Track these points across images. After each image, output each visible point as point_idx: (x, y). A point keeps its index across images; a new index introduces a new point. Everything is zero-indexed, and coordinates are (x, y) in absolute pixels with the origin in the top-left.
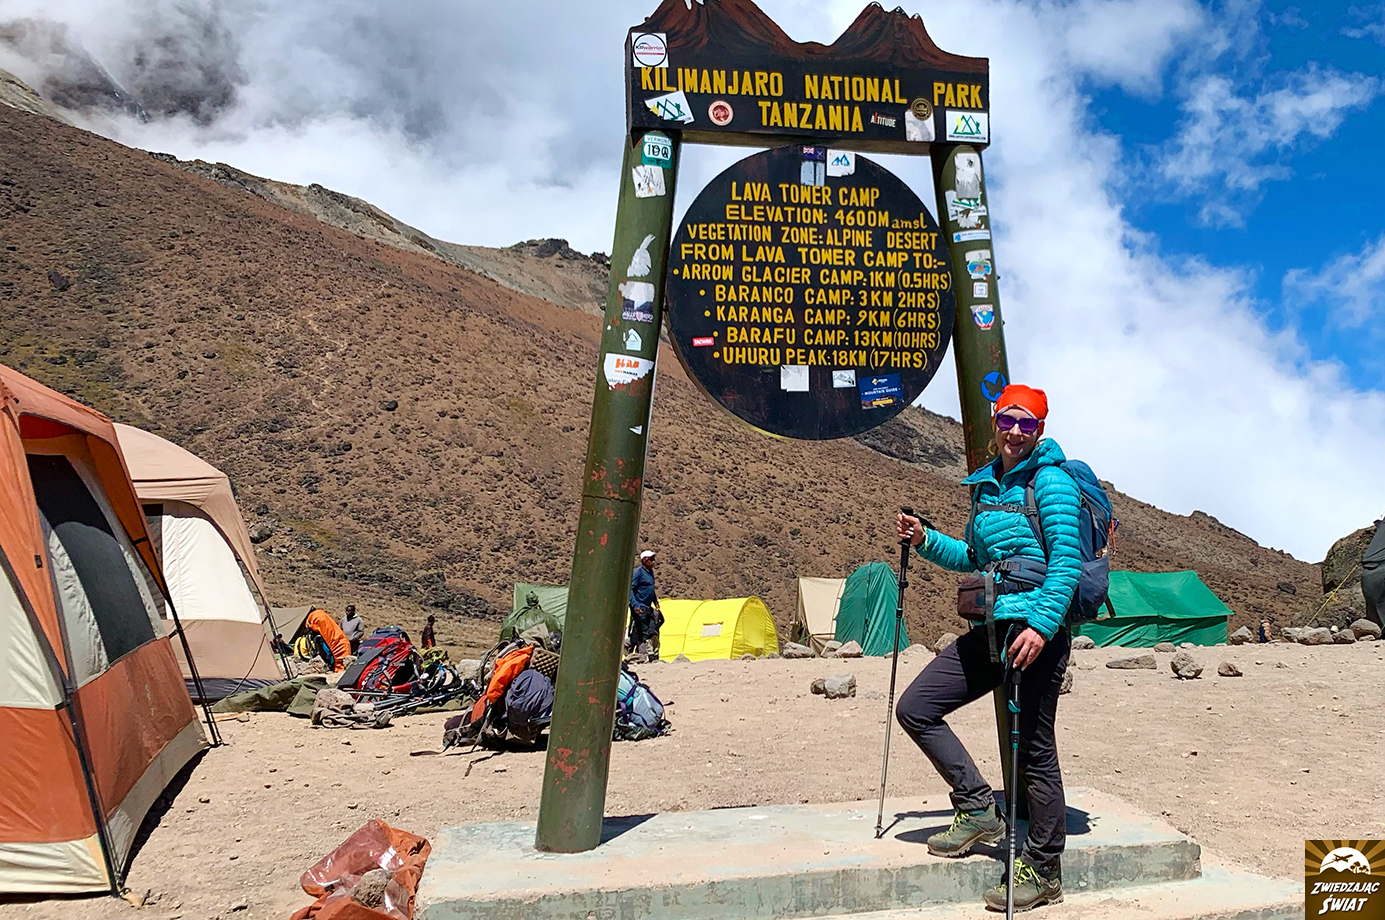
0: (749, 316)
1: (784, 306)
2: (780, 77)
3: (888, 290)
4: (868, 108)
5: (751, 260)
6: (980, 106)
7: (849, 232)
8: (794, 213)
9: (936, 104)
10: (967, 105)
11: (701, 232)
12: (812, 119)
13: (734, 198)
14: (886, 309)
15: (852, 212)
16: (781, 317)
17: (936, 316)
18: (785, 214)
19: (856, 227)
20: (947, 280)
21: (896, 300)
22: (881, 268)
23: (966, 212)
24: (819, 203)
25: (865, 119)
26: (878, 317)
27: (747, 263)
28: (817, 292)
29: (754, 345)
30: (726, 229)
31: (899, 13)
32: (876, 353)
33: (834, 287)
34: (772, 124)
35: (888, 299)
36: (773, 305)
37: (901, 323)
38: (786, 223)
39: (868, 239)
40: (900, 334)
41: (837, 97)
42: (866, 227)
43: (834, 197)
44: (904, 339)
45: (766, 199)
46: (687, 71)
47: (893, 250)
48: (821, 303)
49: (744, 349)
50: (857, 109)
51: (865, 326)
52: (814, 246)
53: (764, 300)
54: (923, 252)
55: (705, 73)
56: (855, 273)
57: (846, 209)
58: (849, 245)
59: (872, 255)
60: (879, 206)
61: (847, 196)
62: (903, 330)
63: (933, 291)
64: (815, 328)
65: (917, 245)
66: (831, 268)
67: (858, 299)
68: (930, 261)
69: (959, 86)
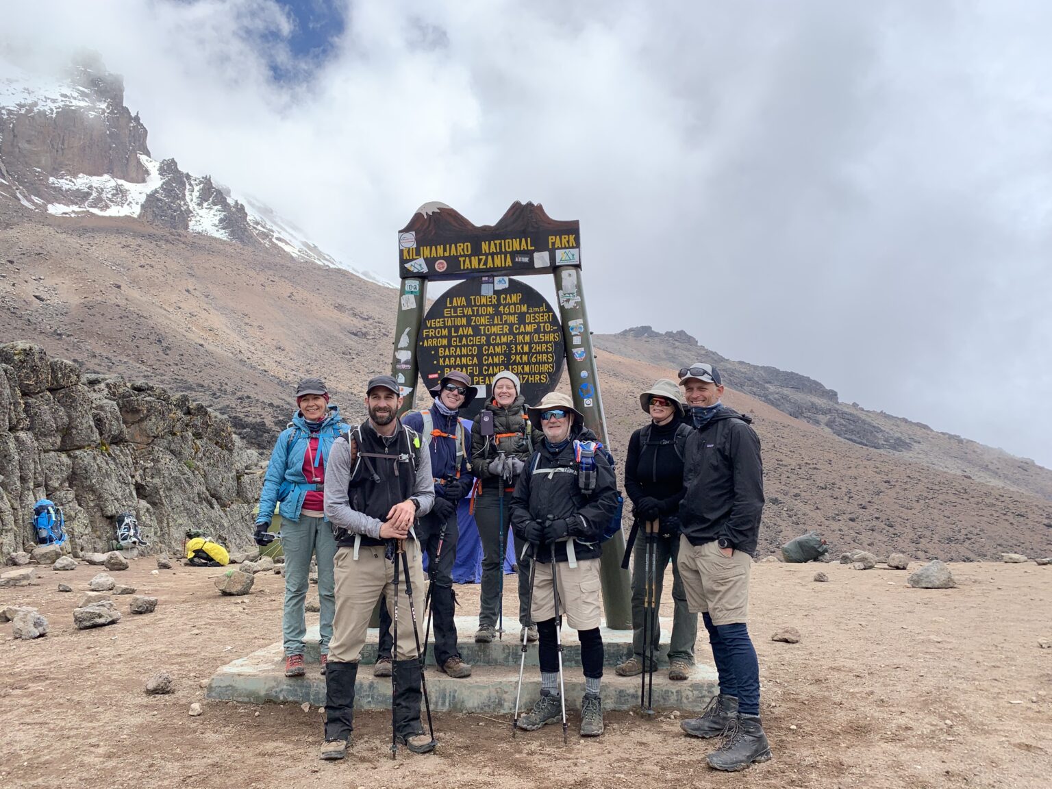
0: (455, 362)
1: (472, 356)
2: (469, 244)
3: (526, 343)
4: (514, 254)
5: (456, 334)
6: (575, 245)
7: (506, 316)
8: (478, 310)
9: (551, 247)
10: (567, 246)
11: (433, 323)
12: (485, 263)
13: (448, 305)
14: (525, 353)
15: (507, 306)
16: (471, 361)
17: (553, 355)
18: (473, 311)
19: (510, 314)
20: (558, 336)
21: (531, 348)
22: (522, 333)
23: (568, 301)
24: (490, 303)
25: (513, 260)
26: (521, 358)
27: (454, 336)
28: (489, 347)
30: (444, 321)
31: (530, 205)
33: (498, 345)
34: (466, 268)
35: (526, 349)
36: (467, 356)
37: (534, 360)
38: (473, 315)
39: (516, 319)
40: (533, 366)
41: (498, 251)
42: (515, 313)
43: (499, 300)
44: (535, 368)
45: (464, 305)
46: (425, 248)
47: (528, 324)
48: (491, 353)
50: (508, 256)
51: (515, 363)
52: (488, 325)
53: (463, 354)
54: (545, 323)
55: (434, 247)
56: (509, 336)
57: (505, 305)
58: (506, 323)
59: (518, 326)
60: (522, 302)
61: (505, 299)
63: (550, 342)
64: (489, 365)
65: (542, 319)
66: (496, 335)
67: (511, 349)
68: (548, 327)
69: (563, 237)
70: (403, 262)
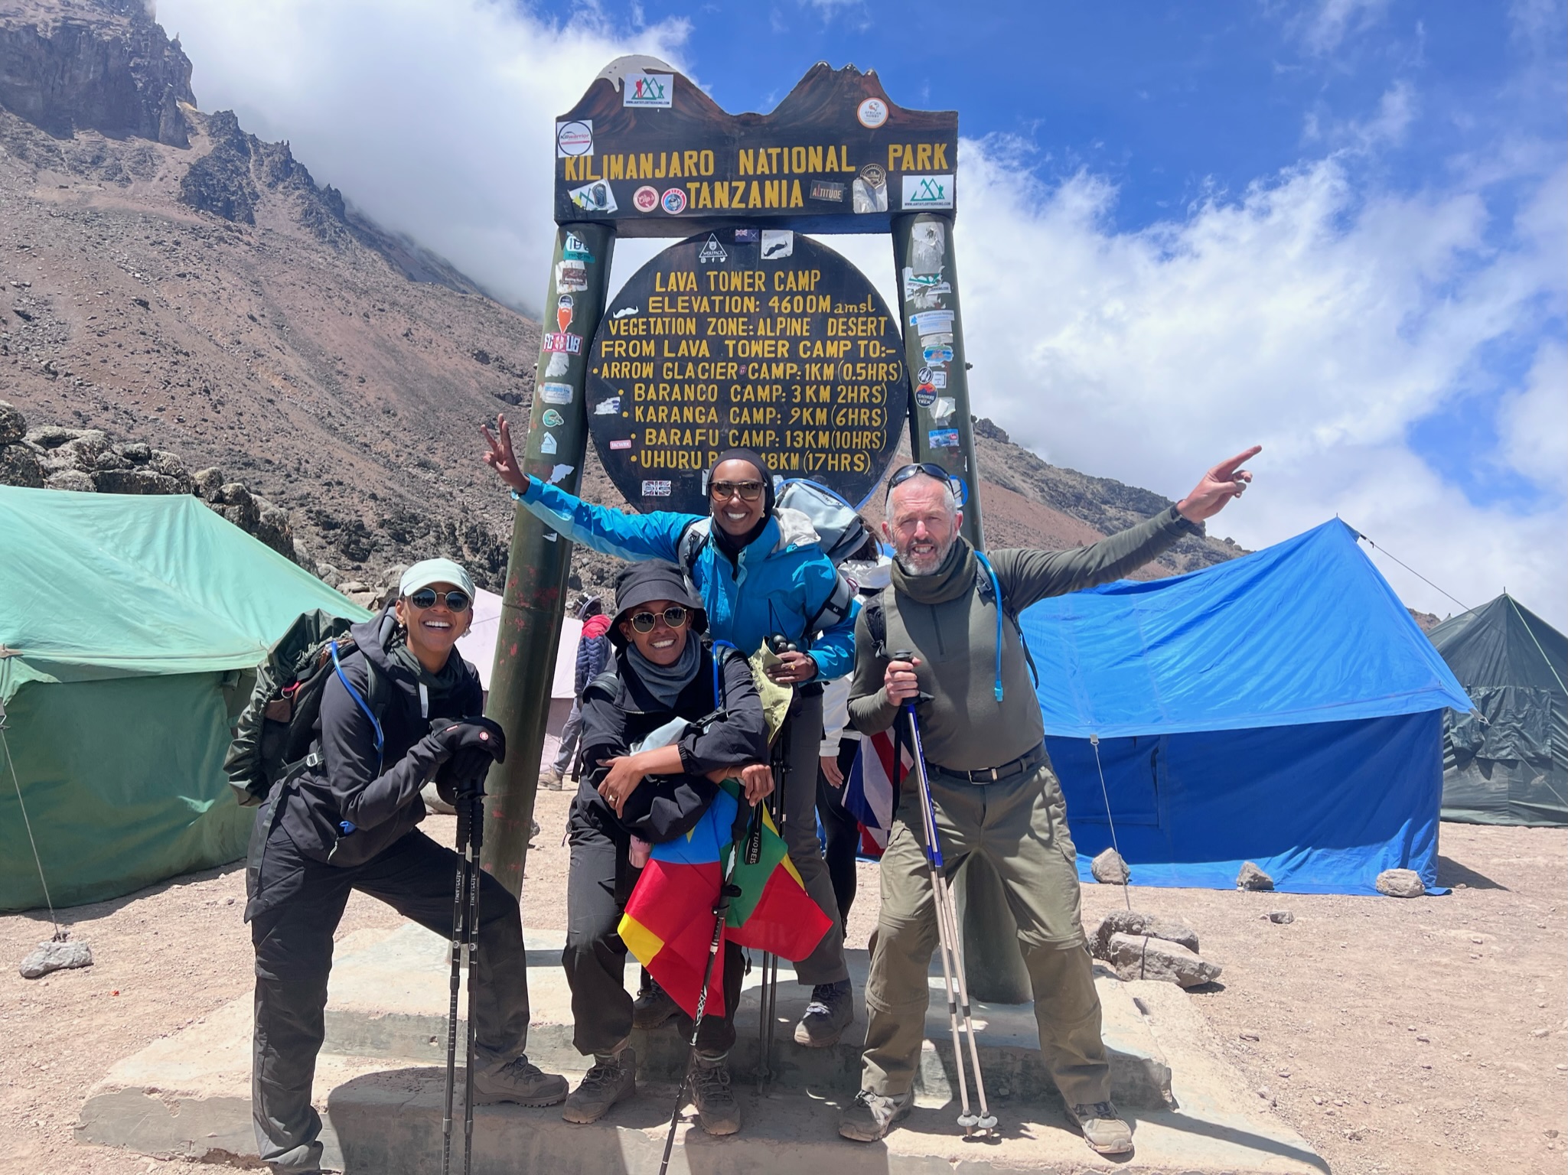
0: (669, 416)
1: (707, 405)
2: (710, 153)
3: (825, 383)
4: (808, 180)
5: (673, 355)
6: (945, 167)
7: (784, 320)
8: (723, 303)
9: (891, 168)
10: (928, 167)
11: (623, 328)
12: (745, 198)
13: (658, 289)
14: (822, 405)
15: (788, 298)
16: (703, 417)
17: (883, 411)
18: (712, 304)
19: (792, 315)
20: (897, 370)
21: (834, 395)
22: (818, 360)
23: (923, 291)
24: (751, 289)
25: (805, 192)
26: (813, 415)
27: (669, 359)
28: (744, 387)
29: (673, 448)
30: (648, 324)
31: (850, 72)
32: (811, 456)
33: (764, 383)
34: (700, 206)
35: (825, 394)
36: (695, 404)
37: (840, 420)
38: (712, 314)
39: (805, 327)
40: (838, 434)
41: (775, 171)
42: (804, 314)
43: (769, 282)
44: (842, 439)
45: (692, 289)
46: (613, 157)
47: (833, 339)
48: (749, 400)
49: (663, 452)
50: (797, 183)
51: (799, 425)
52: (744, 338)
53: (686, 399)
54: (870, 339)
55: (632, 157)
56: (788, 365)
57: (782, 296)
58: (783, 336)
59: (809, 344)
60: (821, 289)
61: (783, 281)
62: (842, 429)
63: (878, 383)
64: (742, 428)
65: (862, 331)
66: (760, 361)
67: (791, 394)
68: (876, 350)
69: (920, 147)
70: (563, 186)
